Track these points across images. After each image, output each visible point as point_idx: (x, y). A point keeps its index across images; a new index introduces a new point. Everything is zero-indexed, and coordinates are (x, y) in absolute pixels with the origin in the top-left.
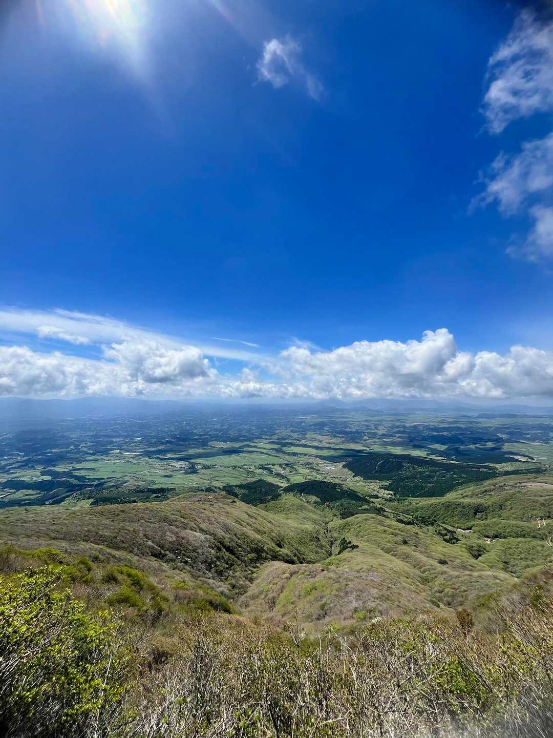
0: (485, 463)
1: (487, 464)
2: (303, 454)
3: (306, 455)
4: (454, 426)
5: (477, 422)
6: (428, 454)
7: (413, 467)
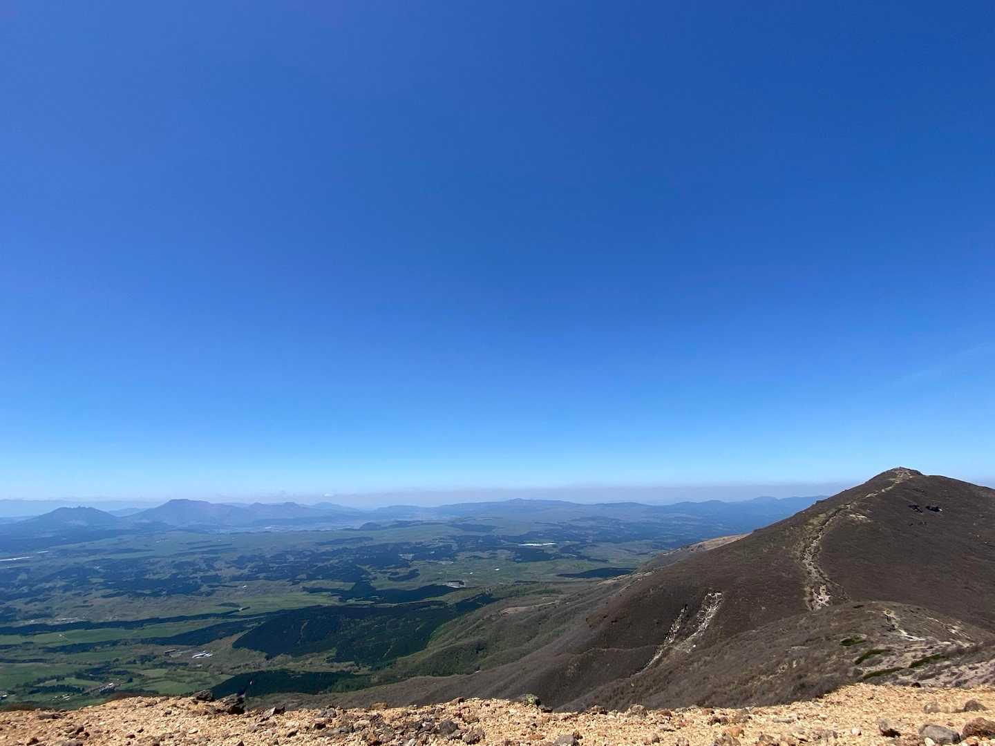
0: (422, 599)
1: (426, 600)
2: (106, 643)
3: (114, 644)
4: (341, 547)
5: (367, 539)
6: (341, 600)
7: (355, 622)
